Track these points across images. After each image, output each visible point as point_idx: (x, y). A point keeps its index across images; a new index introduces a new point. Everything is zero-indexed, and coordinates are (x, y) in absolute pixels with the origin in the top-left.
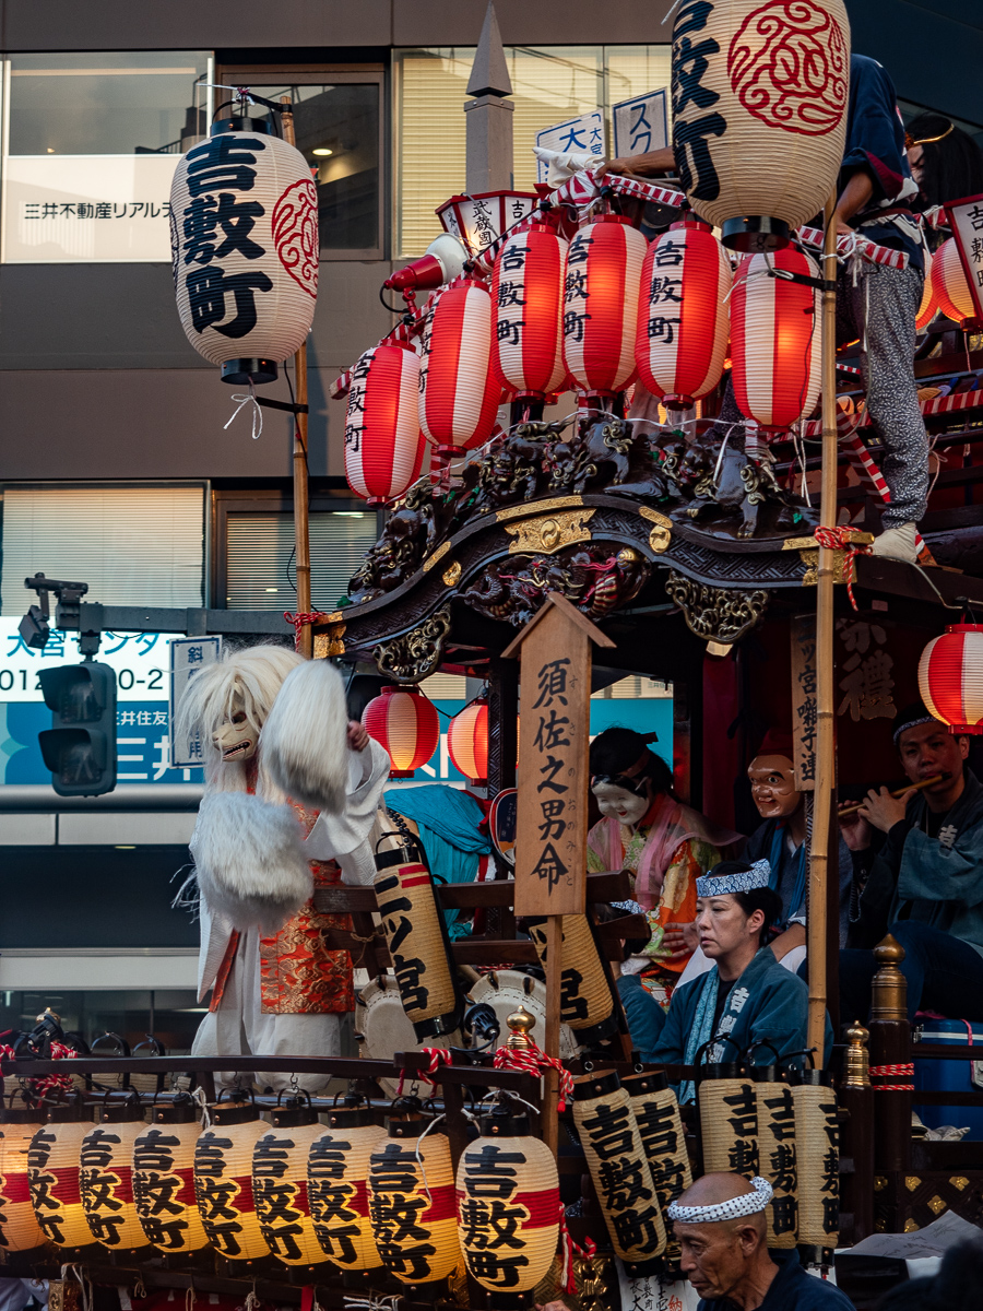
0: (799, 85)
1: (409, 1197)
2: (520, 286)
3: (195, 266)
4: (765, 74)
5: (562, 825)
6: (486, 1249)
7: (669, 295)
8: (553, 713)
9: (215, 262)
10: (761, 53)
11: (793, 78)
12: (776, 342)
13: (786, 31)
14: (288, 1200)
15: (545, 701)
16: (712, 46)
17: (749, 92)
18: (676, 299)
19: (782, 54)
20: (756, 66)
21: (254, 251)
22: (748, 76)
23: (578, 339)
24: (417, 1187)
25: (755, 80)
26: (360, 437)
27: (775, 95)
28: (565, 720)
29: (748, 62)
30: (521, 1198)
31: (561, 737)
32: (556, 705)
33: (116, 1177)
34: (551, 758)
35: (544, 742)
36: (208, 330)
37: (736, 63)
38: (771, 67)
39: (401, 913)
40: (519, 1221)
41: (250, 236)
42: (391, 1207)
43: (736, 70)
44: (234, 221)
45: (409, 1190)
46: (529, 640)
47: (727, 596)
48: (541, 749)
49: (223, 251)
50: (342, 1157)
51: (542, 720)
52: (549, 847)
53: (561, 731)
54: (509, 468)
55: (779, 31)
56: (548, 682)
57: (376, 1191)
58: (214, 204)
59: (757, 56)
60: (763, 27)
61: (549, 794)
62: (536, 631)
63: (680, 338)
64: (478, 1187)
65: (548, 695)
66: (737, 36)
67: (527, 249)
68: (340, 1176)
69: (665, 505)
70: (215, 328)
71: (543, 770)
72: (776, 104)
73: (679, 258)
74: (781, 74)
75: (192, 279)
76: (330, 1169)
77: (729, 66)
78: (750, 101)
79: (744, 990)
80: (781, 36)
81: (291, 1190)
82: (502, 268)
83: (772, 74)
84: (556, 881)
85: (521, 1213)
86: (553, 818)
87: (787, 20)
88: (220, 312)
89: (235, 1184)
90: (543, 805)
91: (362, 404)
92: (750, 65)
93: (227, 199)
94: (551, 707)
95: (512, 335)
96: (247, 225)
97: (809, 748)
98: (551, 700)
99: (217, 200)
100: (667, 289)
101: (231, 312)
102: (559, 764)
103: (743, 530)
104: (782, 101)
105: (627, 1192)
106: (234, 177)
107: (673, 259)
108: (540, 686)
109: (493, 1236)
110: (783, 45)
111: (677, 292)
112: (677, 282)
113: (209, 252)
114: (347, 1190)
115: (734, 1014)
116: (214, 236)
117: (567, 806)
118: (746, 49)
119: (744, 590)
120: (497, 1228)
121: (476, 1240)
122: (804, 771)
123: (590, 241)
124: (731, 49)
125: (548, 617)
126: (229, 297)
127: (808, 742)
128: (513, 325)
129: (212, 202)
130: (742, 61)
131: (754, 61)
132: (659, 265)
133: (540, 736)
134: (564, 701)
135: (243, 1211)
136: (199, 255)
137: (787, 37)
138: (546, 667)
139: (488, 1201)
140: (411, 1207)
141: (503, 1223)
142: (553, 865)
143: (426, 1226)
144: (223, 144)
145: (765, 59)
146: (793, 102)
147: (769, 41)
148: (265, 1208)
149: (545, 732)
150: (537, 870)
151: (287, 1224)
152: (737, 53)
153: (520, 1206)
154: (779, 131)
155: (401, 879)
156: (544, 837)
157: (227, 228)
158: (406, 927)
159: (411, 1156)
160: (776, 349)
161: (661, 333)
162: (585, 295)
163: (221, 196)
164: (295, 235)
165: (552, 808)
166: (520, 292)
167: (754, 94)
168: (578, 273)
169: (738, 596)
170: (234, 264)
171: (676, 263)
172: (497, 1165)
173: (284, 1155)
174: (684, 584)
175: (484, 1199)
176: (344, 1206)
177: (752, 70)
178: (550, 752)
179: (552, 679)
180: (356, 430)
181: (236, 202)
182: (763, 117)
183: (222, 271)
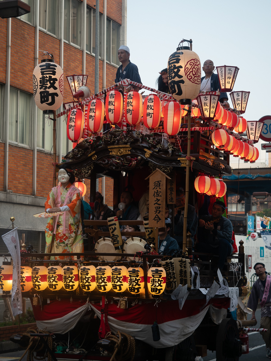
0: (197, 75)
1: (138, 278)
2: (113, 102)
3: (42, 90)
4: (191, 73)
5: (160, 211)
6: (156, 287)
7: (151, 108)
8: (157, 191)
9: (47, 90)
10: (191, 69)
11: (196, 74)
12: (174, 119)
13: (194, 65)
14: (105, 280)
15: (155, 188)
16: (181, 67)
17: (189, 76)
18: (152, 109)
19: (194, 69)
20: (190, 71)
21: (55, 88)
22: (188, 73)
23: (131, 114)
24: (139, 276)
25: (190, 74)
26: (74, 128)
27: (193, 77)
28: (160, 192)
29: (188, 70)
30: (163, 278)
31: (159, 195)
32: (158, 189)
33: (57, 276)
34: (157, 199)
35: (155, 196)
36: (44, 104)
37: (186, 70)
38: (192, 72)
39: (114, 226)
40: (162, 282)
41: (55, 85)
42: (134, 280)
43: (186, 72)
44: (52, 82)
45: (138, 277)
46: (151, 177)
47: (163, 167)
48: (155, 197)
49: (49, 88)
50: (120, 271)
51: (155, 192)
52: (157, 215)
53: (159, 194)
54: (111, 138)
55: (193, 65)
56: (156, 185)
57: (131, 277)
58: (48, 78)
59: (190, 69)
60: (191, 64)
61: (156, 205)
62: (153, 175)
63: (153, 117)
64: (155, 276)
65: (156, 187)
66: (186, 65)
67: (115, 95)
68: (120, 275)
69: (149, 149)
70: (46, 103)
71: (155, 201)
72: (193, 79)
73: (153, 101)
74: (194, 73)
75: (41, 93)
76: (118, 274)
77: (185, 71)
78: (189, 78)
79: (166, 241)
80: (193, 66)
81: (106, 278)
82: (109, 98)
83: (192, 73)
84: (159, 221)
85: (162, 281)
86: (158, 210)
87: (194, 63)
88: (48, 100)
89: (90, 277)
90: (155, 207)
91: (74, 121)
92: (189, 71)
93: (50, 77)
94: (157, 189)
95: (112, 111)
96: (54, 83)
97: (171, 196)
98: (157, 188)
99: (48, 77)
100: (151, 107)
101: (50, 100)
102: (159, 200)
103: (168, 155)
104: (194, 78)
105: (169, 277)
106: (52, 72)
107: (152, 101)
108: (154, 185)
109: (157, 285)
110: (194, 68)
111: (153, 108)
112: (153, 106)
113: (46, 88)
114: (121, 277)
115: (164, 246)
116: (47, 84)
117: (161, 208)
118: (188, 68)
119: (167, 166)
120: (158, 283)
121: (154, 285)
122: (170, 200)
123: (133, 95)
124: (185, 68)
125: (156, 173)
126: (50, 97)
127: (171, 195)
128: (112, 110)
129: (47, 77)
130: (187, 70)
131: (189, 70)
132: (149, 102)
133: (154, 195)
134: (160, 188)
135: (92, 282)
136: (44, 88)
137: (194, 66)
138: (155, 182)
139: (157, 279)
140: (138, 280)
141: (159, 282)
142: (158, 218)
143: (140, 284)
144: (49, 65)
145: (191, 70)
146: (196, 78)
147: (192, 67)
148: (100, 281)
149: (156, 194)
150: (154, 219)
151: (104, 284)
152: (186, 69)
153: (162, 279)
154: (194, 83)
155: (114, 219)
156: (156, 213)
157: (50, 83)
158: (115, 229)
159: (138, 271)
160: (173, 121)
161: (149, 116)
162: (132, 106)
163: (49, 76)
164: (62, 85)
165: (157, 208)
166: (114, 103)
167: (189, 77)
168: (130, 101)
169: (166, 167)
170: (51, 91)
171: (152, 102)
172: (159, 272)
173: (105, 271)
174: (153, 164)
175: (156, 278)
176: (121, 280)
177: (189, 72)
178: (157, 198)
179: (157, 184)
180: (73, 126)
181: (52, 78)
182: (191, 81)
183: (49, 92)
